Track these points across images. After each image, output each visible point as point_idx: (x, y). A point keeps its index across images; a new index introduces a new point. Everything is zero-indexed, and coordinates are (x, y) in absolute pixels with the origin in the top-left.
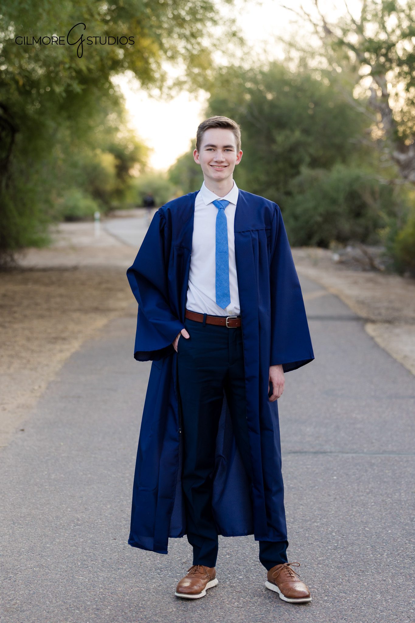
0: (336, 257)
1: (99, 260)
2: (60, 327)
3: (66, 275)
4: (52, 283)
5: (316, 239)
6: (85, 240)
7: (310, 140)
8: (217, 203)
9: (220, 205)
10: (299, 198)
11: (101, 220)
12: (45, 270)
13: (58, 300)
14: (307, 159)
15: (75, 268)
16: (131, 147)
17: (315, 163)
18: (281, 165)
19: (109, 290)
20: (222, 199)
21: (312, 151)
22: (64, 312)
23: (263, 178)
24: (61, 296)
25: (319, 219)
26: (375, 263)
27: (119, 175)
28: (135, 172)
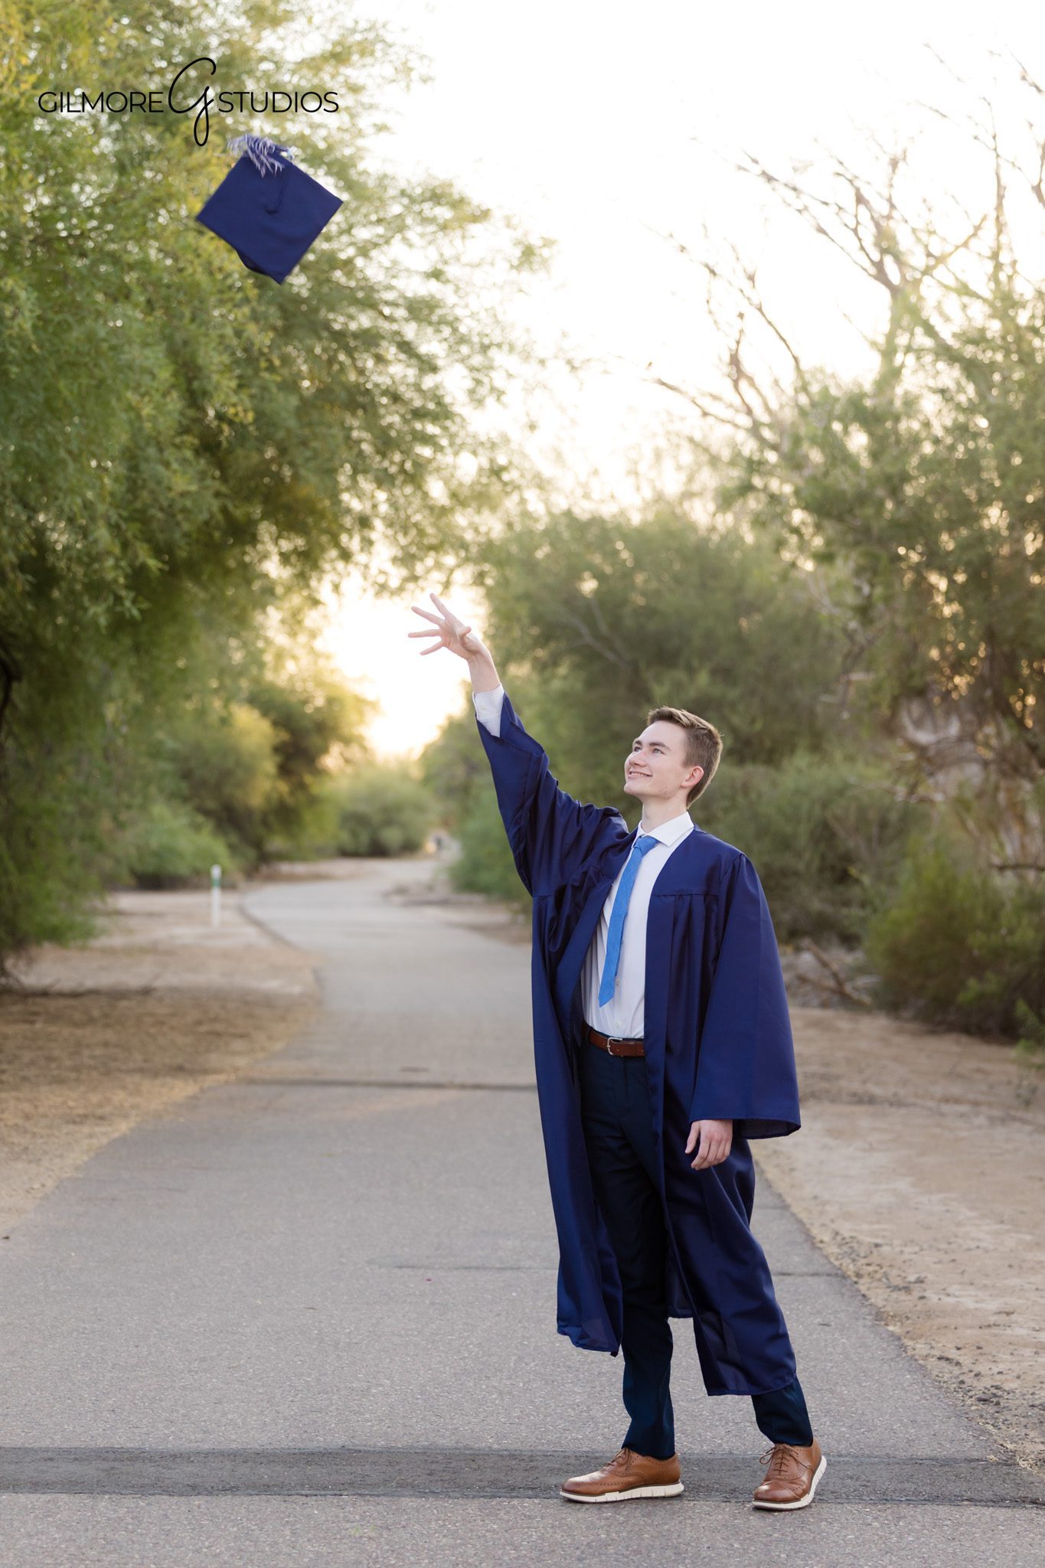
1: (212, 977)
2: (94, 1098)
3: (126, 1006)
4: (91, 1021)
6: (184, 933)
7: (733, 694)
11: (227, 885)
13: (98, 1052)
15: (146, 992)
16: (319, 699)
17: (746, 751)
22: (107, 1073)
24: (106, 1044)
26: (848, 988)
27: (285, 770)
28: (332, 760)
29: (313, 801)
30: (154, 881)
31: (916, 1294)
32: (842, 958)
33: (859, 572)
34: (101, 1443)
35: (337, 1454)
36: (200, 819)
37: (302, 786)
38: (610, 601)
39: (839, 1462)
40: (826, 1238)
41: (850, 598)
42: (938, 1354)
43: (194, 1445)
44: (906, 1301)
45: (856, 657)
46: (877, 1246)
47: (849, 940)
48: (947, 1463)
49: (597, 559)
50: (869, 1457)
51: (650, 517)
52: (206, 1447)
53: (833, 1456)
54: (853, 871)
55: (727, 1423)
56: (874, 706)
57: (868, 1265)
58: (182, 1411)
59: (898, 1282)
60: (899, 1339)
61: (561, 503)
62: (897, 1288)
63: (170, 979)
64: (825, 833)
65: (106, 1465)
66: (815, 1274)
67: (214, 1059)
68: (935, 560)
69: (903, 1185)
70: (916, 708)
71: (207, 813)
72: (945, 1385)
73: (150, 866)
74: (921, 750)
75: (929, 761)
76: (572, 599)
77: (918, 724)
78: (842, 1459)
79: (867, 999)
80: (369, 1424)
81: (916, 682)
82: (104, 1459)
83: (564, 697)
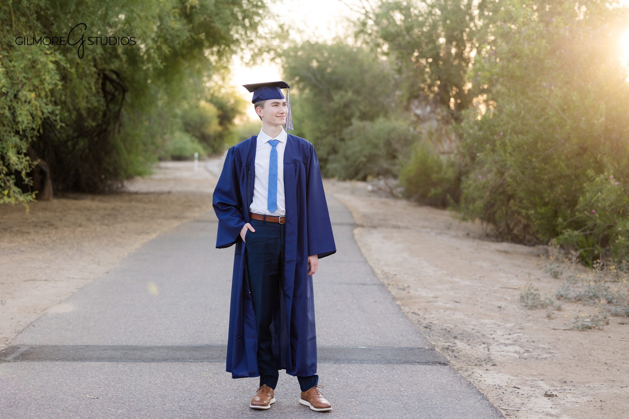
0: (370, 187)
1: (192, 188)
2: (146, 226)
3: (162, 197)
4: (150, 202)
5: (361, 175)
6: (186, 174)
7: (360, 98)
8: (271, 142)
9: (273, 143)
10: (350, 143)
11: (200, 159)
12: (147, 194)
13: (151, 211)
14: (358, 114)
15: (169, 193)
16: (232, 101)
17: (364, 117)
18: (338, 117)
19: (190, 206)
20: (274, 139)
21: (361, 107)
22: (152, 218)
23: (324, 127)
24: (153, 209)
25: (364, 159)
26: (394, 192)
27: (221, 123)
28: (237, 121)
29: (230, 133)
30: (178, 158)
31: (407, 291)
32: (392, 182)
33: (398, 58)
34: (124, 344)
35: (204, 347)
36: (194, 139)
37: (227, 129)
38: (321, 70)
39: (375, 349)
40: (379, 272)
41: (396, 67)
42: (412, 311)
43: (156, 344)
44: (403, 293)
45: (397, 86)
46: (396, 275)
47: (395, 177)
48: (411, 349)
49: (318, 55)
50: (385, 347)
51: (335, 43)
52: (160, 345)
53: (373, 347)
54: (396, 154)
55: (339, 336)
56: (402, 101)
57: (392, 281)
58: (154, 332)
59: (401, 287)
60: (399, 306)
61: (306, 38)
62: (401, 289)
63: (178, 188)
64: (388, 143)
65: (124, 352)
66: (374, 284)
67: (188, 214)
68: (422, 55)
69: (406, 255)
70: (416, 102)
71: (196, 137)
72: (413, 322)
73: (177, 153)
74: (417, 116)
75: (420, 119)
76: (309, 68)
77: (417, 108)
78: (376, 348)
79: (400, 195)
80: (217, 336)
81: (416, 94)
82: (124, 349)
83: (306, 99)
